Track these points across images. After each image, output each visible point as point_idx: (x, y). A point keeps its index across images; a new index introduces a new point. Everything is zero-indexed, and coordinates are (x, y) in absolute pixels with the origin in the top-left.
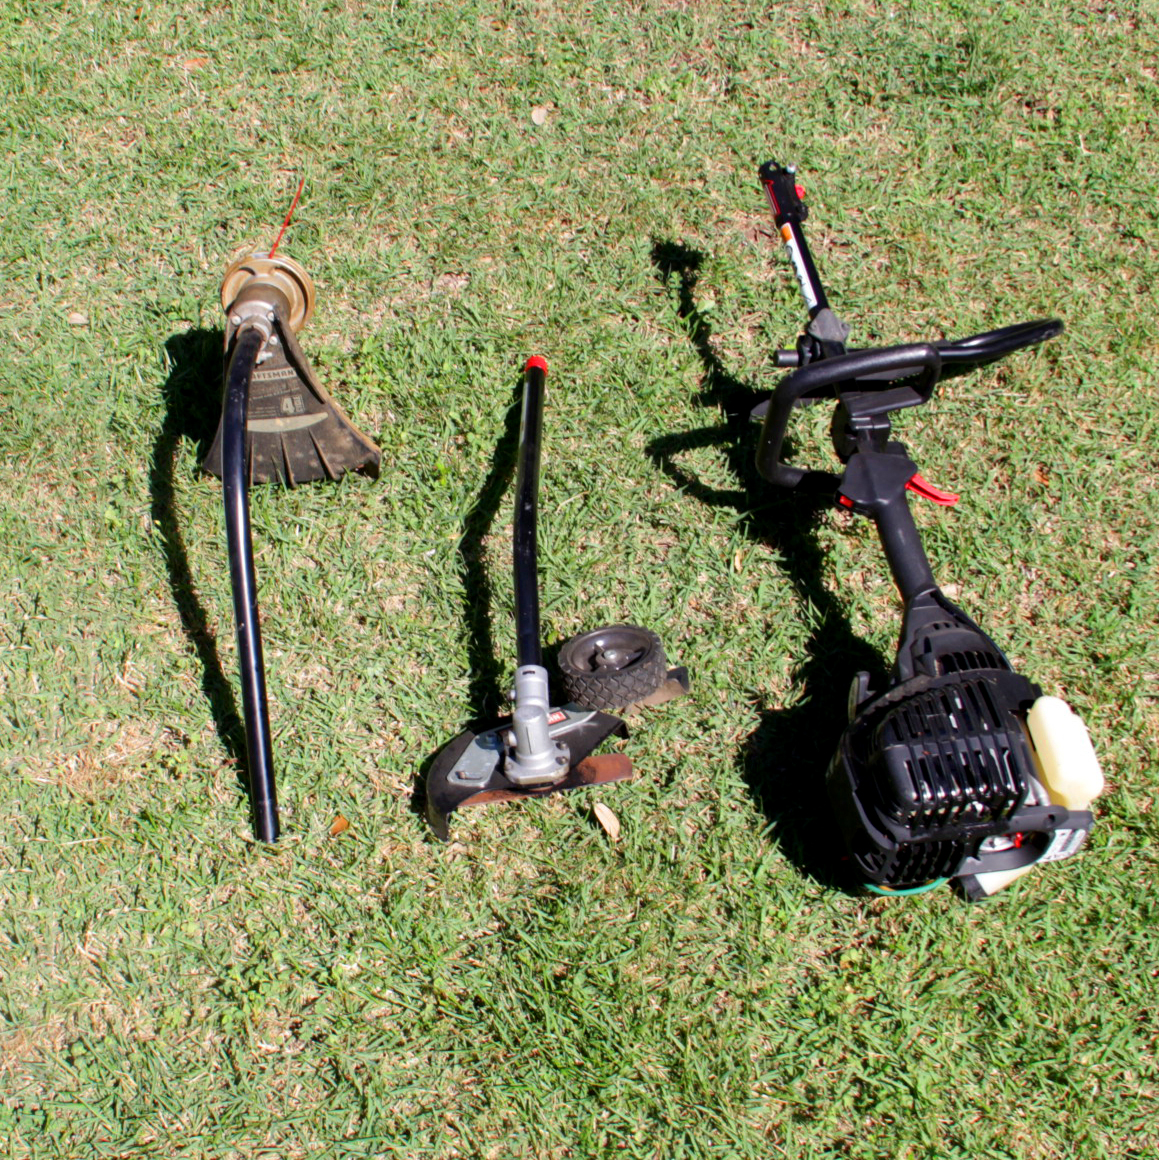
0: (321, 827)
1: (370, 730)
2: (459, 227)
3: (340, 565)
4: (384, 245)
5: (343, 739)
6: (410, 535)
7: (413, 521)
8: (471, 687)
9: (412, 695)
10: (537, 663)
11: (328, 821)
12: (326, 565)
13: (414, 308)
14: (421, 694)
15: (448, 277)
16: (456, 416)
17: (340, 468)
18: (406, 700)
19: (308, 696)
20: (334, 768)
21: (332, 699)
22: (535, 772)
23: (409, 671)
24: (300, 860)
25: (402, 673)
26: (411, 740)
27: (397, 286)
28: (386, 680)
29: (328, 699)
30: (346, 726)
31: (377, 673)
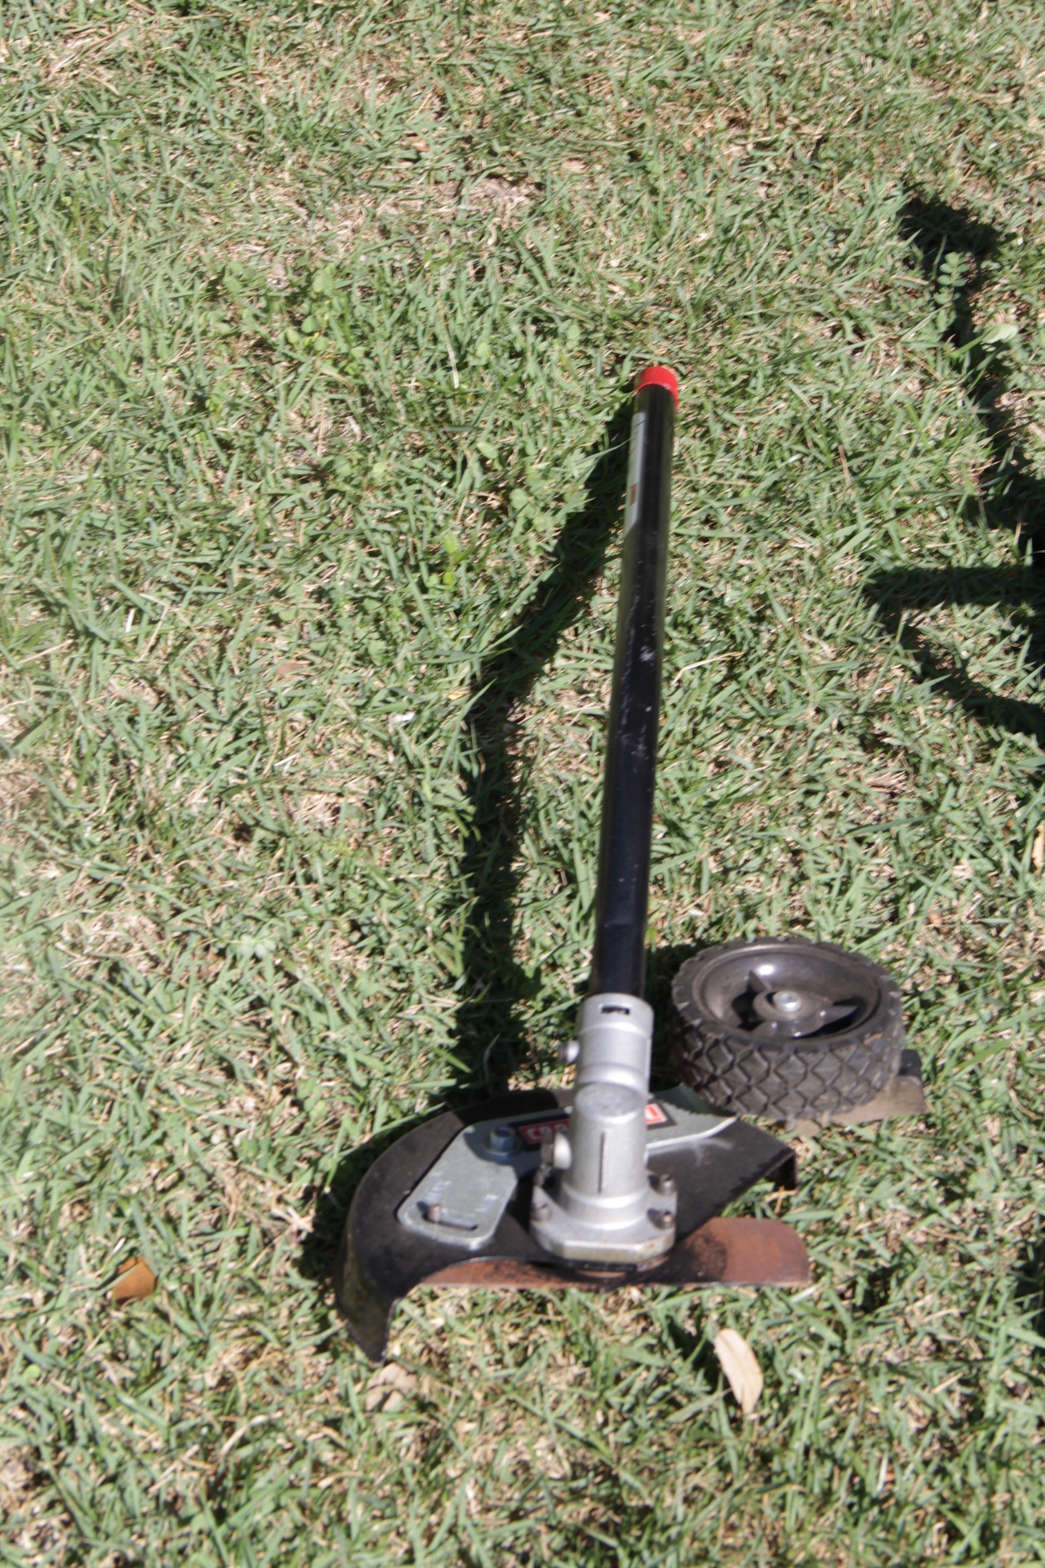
0: (92, 1279)
1: (230, 1073)
2: (529, 90)
3: (210, 710)
4: (373, 94)
5: (168, 1083)
6: (367, 673)
7: (377, 647)
8: (459, 1015)
9: (333, 1012)
10: (635, 992)
11: (109, 1267)
12: (182, 706)
13: (421, 228)
14: (352, 1013)
15: (493, 185)
16: (490, 452)
18: (317, 1019)
19: (101, 975)
20: (139, 1146)
21: (157, 991)
22: (599, 1235)
23: (329, 957)
24: (30, 1350)
25: (315, 960)
26: (317, 1109)
27: (391, 181)
28: (278, 968)
29: (148, 990)
30: (179, 1055)
31: (261, 952)
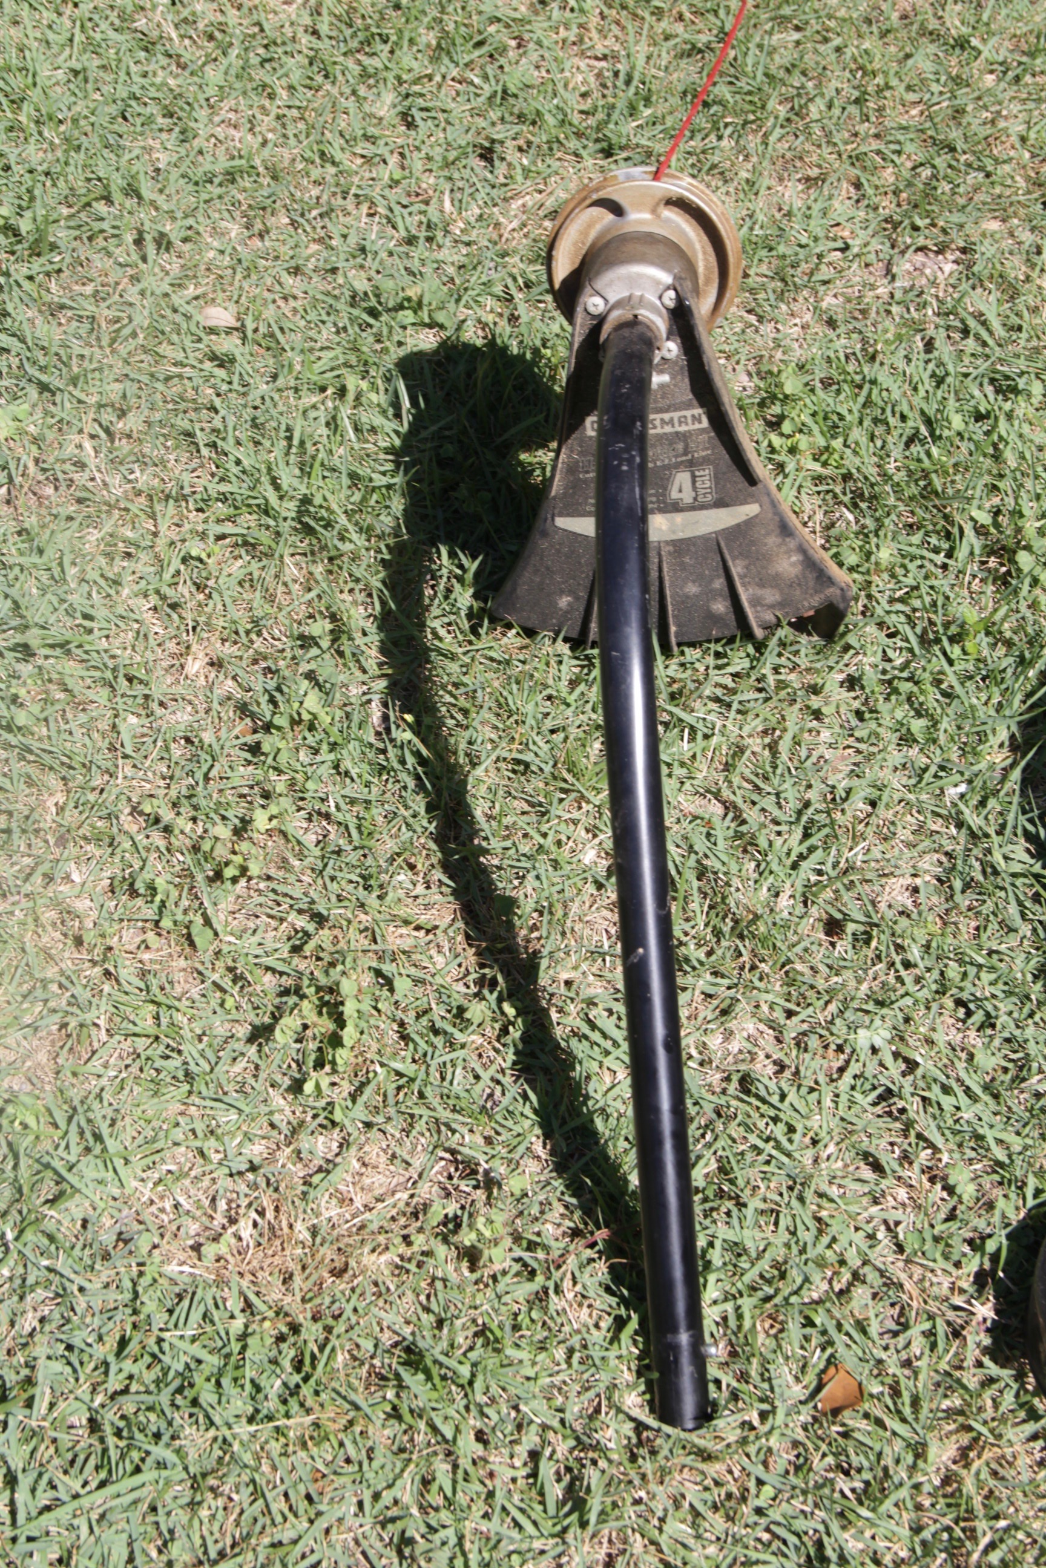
0: (798, 1392)
1: (877, 1167)
2: (937, 161)
3: (776, 813)
4: (792, 193)
5: (824, 1187)
6: (914, 752)
7: (918, 726)
9: (959, 1091)
11: (810, 1378)
12: (752, 815)
13: (864, 312)
14: (978, 1090)
15: (920, 257)
16: (984, 518)
17: (769, 617)
18: (947, 1102)
19: (733, 1087)
20: (811, 1253)
21: (792, 1097)
23: (940, 1038)
24: (759, 1470)
25: (930, 1042)
26: (968, 1191)
27: (825, 273)
28: (896, 1055)
29: (783, 1097)
30: (824, 1155)
31: (878, 1042)
